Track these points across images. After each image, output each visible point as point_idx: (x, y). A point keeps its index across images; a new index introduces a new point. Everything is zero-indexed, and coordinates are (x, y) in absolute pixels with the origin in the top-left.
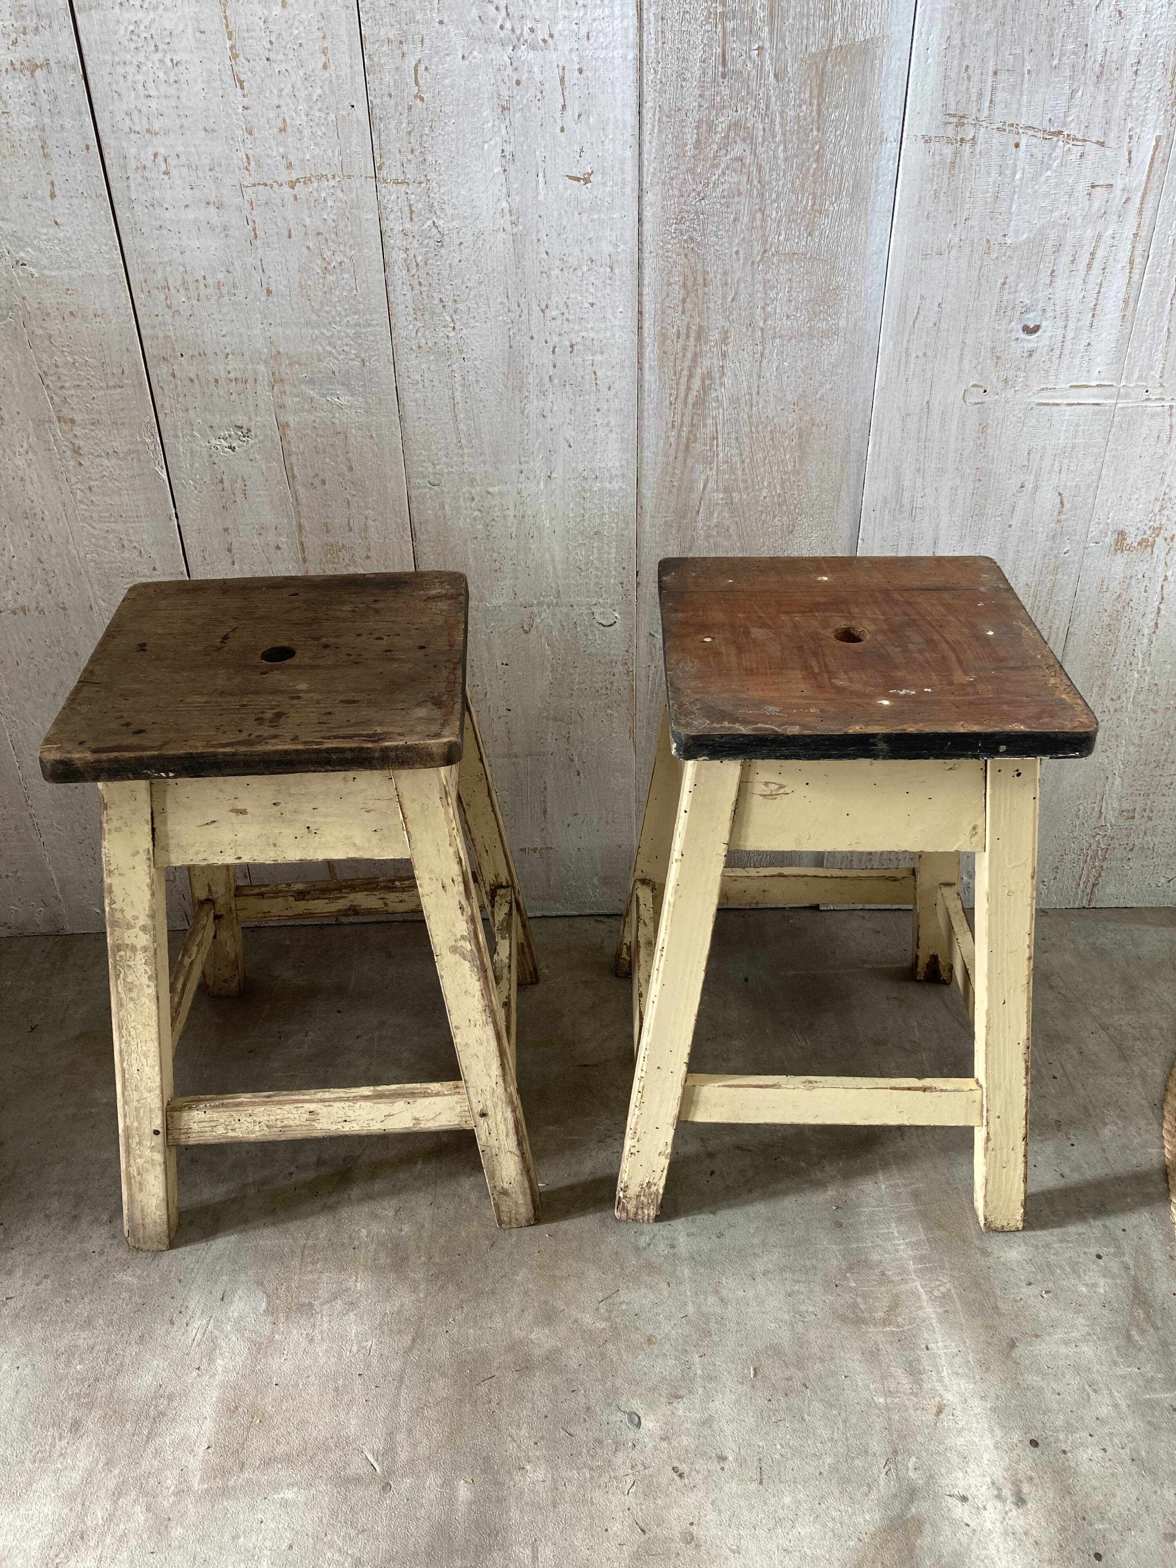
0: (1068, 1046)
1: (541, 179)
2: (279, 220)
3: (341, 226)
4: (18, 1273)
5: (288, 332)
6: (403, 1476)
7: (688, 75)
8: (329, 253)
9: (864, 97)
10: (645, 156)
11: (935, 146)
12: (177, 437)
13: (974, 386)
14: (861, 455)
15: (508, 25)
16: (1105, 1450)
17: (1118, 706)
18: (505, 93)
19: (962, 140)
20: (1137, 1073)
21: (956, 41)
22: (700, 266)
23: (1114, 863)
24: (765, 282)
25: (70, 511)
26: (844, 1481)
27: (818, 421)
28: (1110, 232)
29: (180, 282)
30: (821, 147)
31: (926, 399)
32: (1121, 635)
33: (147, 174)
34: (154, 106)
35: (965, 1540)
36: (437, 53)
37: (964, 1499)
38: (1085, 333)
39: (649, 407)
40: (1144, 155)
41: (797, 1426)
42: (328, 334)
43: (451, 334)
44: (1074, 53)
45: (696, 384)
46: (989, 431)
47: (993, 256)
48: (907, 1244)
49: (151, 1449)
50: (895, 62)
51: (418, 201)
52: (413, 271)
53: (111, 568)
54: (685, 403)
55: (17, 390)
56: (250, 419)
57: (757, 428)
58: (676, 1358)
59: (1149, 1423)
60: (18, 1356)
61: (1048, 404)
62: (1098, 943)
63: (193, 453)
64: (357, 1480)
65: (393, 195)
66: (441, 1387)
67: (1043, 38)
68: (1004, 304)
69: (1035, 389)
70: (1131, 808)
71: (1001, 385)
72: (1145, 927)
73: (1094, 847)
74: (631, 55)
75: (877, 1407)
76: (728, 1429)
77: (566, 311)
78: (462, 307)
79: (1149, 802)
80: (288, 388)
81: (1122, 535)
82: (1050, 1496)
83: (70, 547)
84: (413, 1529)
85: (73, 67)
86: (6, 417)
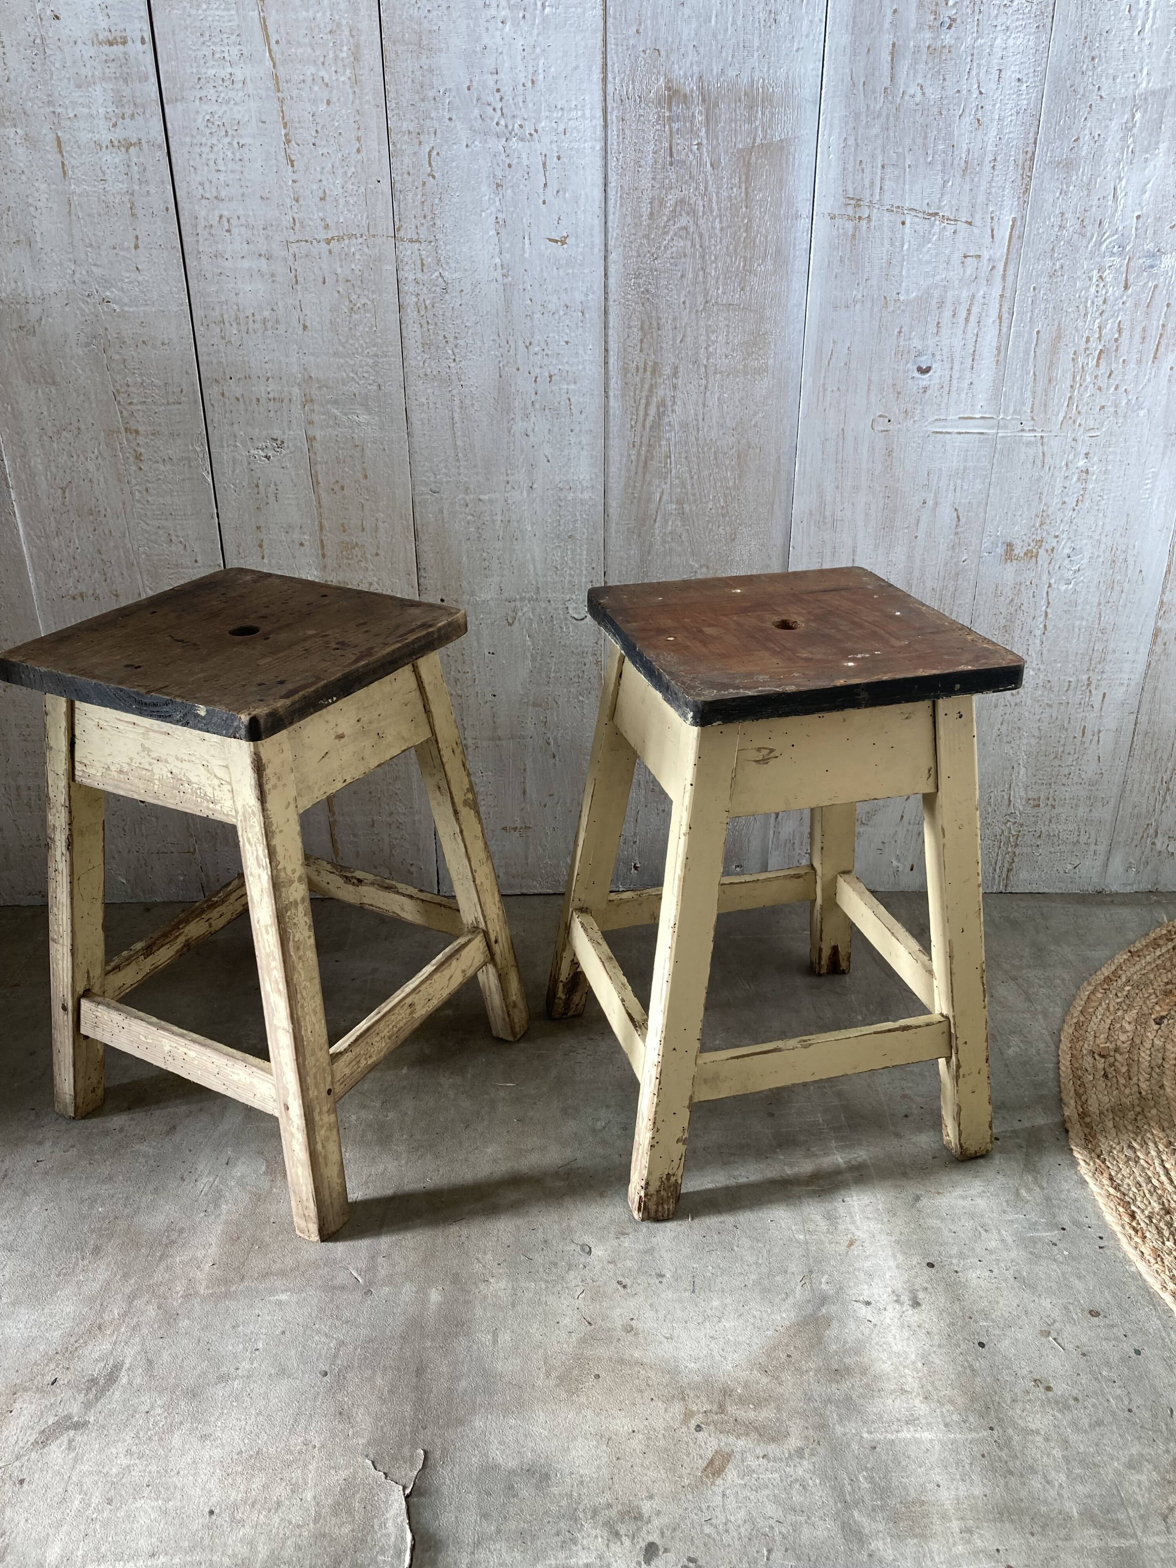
1: (527, 241)
2: (316, 270)
3: (366, 275)
4: (48, 1144)
5: (319, 360)
6: (382, 1286)
7: (643, 163)
8: (355, 297)
9: (781, 183)
10: (610, 224)
11: (838, 222)
12: (222, 447)
13: (880, 416)
14: (789, 473)
15: (502, 122)
16: (991, 1271)
17: (1018, 701)
18: (500, 174)
19: (860, 218)
20: (1040, 1010)
21: (851, 141)
22: (654, 314)
23: (1025, 850)
24: (708, 327)
25: (128, 509)
26: (765, 1291)
27: (753, 444)
28: (981, 293)
29: (233, 318)
30: (750, 221)
31: (841, 426)
32: (1015, 635)
33: (213, 231)
34: (222, 179)
35: (867, 1332)
36: (447, 142)
37: (868, 1303)
38: (968, 374)
39: (614, 429)
40: (1003, 233)
41: (727, 1254)
42: (352, 363)
43: (452, 365)
44: (944, 152)
45: (652, 411)
46: (894, 454)
47: (891, 309)
48: (829, 1128)
49: (163, 1265)
50: (803, 156)
51: (428, 256)
52: (423, 313)
53: (159, 560)
54: (644, 427)
55: (94, 405)
56: (284, 433)
57: (702, 448)
59: (1031, 1252)
60: (46, 1201)
61: (941, 433)
63: (234, 460)
64: (343, 1288)
65: (408, 251)
67: (919, 141)
68: (901, 349)
69: (930, 419)
70: (1036, 797)
71: (902, 416)
72: (1053, 905)
73: (1006, 833)
74: (599, 146)
75: (797, 1241)
76: (667, 1256)
77: (545, 347)
78: (461, 342)
79: (1052, 791)
80: (316, 407)
81: (1010, 546)
82: (942, 1301)
83: (127, 540)
84: (390, 1321)
85: (160, 146)
86: (83, 427)
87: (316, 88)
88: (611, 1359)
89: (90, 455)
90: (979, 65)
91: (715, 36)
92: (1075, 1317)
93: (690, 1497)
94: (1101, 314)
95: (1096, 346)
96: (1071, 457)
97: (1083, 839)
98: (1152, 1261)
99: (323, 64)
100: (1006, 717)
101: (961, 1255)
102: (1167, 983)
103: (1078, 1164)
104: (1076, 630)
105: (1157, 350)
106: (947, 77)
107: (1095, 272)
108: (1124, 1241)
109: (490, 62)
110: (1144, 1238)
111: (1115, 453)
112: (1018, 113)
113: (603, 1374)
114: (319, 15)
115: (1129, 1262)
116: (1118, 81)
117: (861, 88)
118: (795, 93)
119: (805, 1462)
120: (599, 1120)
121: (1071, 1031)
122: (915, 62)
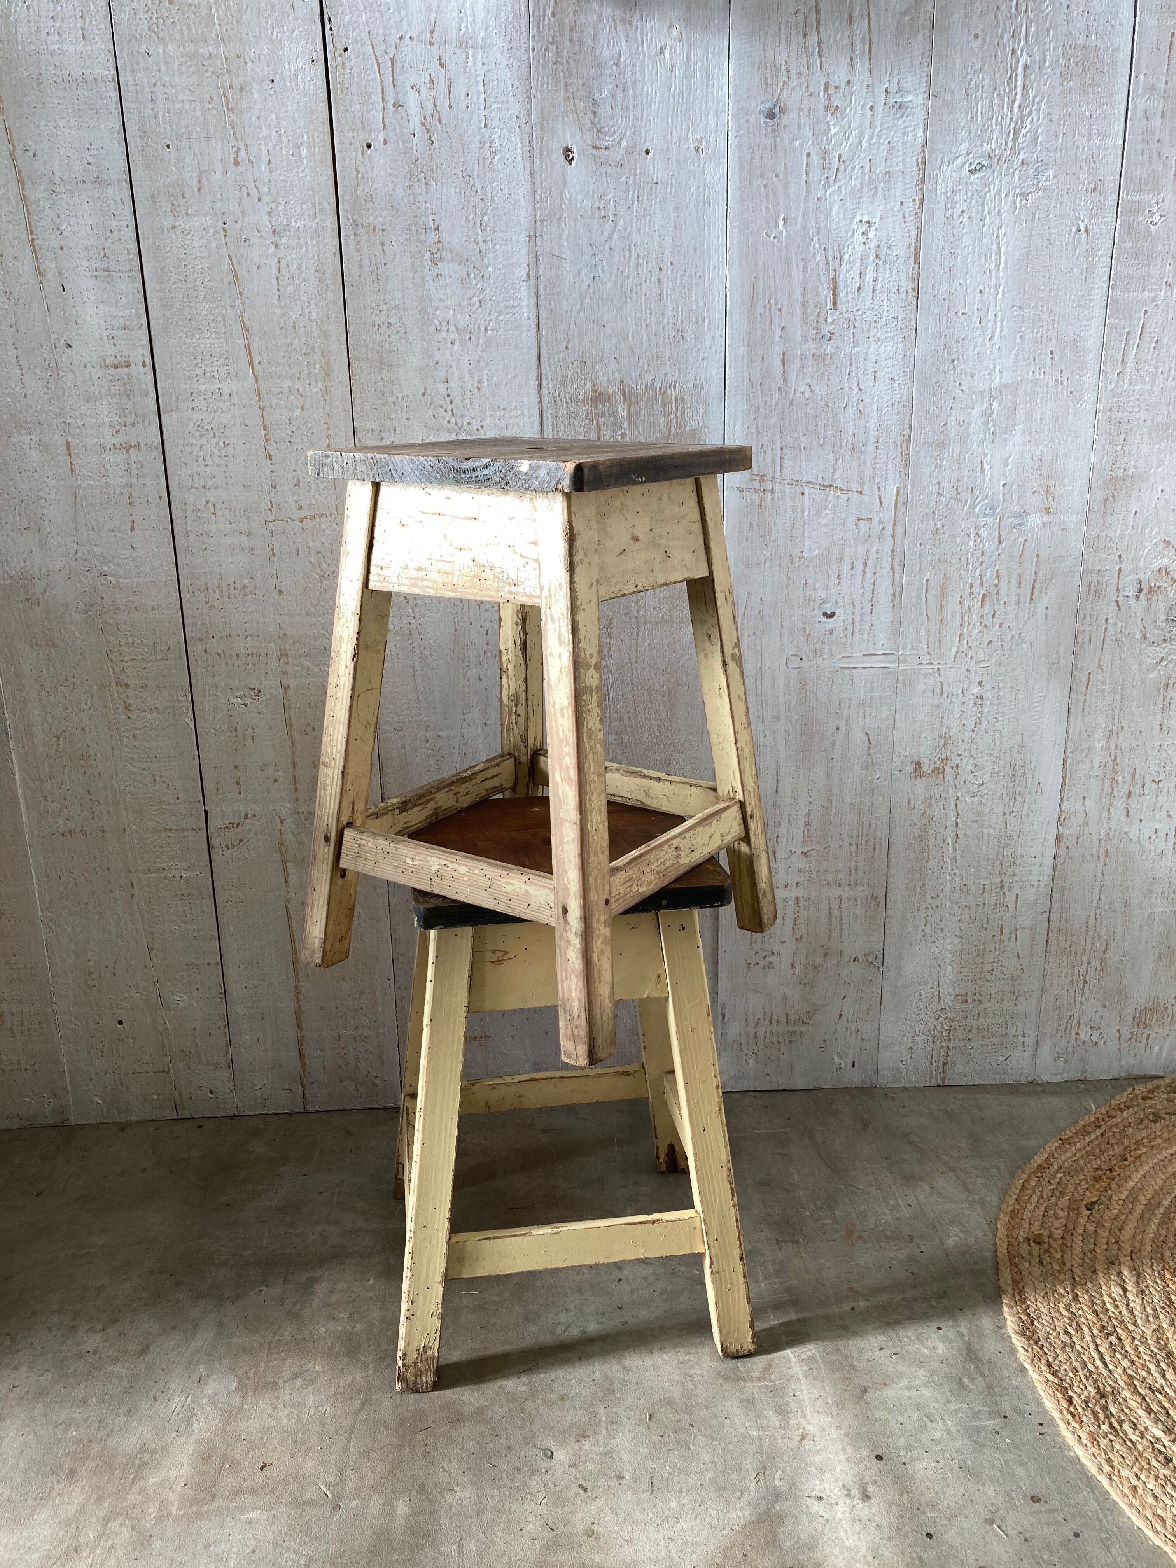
0: (922, 1183)
2: (291, 544)
4: (24, 1369)
5: (293, 620)
6: (350, 1500)
8: (326, 566)
11: (746, 494)
12: (204, 696)
13: (793, 655)
15: (453, 420)
16: (937, 1461)
17: (939, 904)
19: (765, 491)
20: (977, 1200)
21: (753, 429)
23: (958, 1044)
25: (117, 753)
26: (721, 1489)
27: (681, 682)
28: (875, 549)
29: (217, 585)
31: (760, 664)
32: (931, 844)
33: (200, 514)
34: (209, 471)
35: (819, 1528)
37: (820, 1498)
38: (868, 618)
40: (890, 499)
41: (684, 1453)
42: (323, 621)
43: (413, 621)
44: (833, 436)
46: (808, 688)
47: (796, 565)
49: (135, 1488)
53: (144, 799)
55: (89, 663)
56: (261, 683)
57: (637, 687)
58: (584, 1409)
59: (975, 1442)
60: (22, 1426)
61: (848, 668)
62: (949, 1109)
63: (215, 708)
64: (312, 1503)
66: (385, 1436)
67: (811, 428)
68: (808, 598)
69: (838, 657)
70: (963, 993)
71: (812, 654)
72: (988, 1096)
73: (939, 1028)
75: (751, 1438)
76: (626, 1457)
79: (977, 987)
80: (290, 660)
81: (918, 765)
82: (891, 1493)
83: (114, 781)
84: (358, 1534)
85: (156, 447)
86: (78, 682)
87: (292, 398)
88: (572, 1564)
89: (84, 706)
90: (857, 368)
91: (632, 350)
92: (1018, 1504)
94: (981, 564)
95: (979, 591)
96: (966, 686)
97: (1011, 1031)
98: (1089, 1445)
99: (299, 379)
100: (928, 919)
101: (909, 1447)
102: (1097, 1169)
103: (1017, 1351)
104: (986, 837)
105: (1033, 593)
106: (831, 378)
107: (972, 530)
108: (1062, 1426)
109: (442, 373)
110: (1081, 1422)
111: (1004, 680)
112: (893, 405)
114: (295, 341)
115: (1069, 1447)
116: (975, 377)
117: (759, 388)
118: (703, 392)
120: (559, 1324)
121: (1007, 1219)
122: (803, 366)
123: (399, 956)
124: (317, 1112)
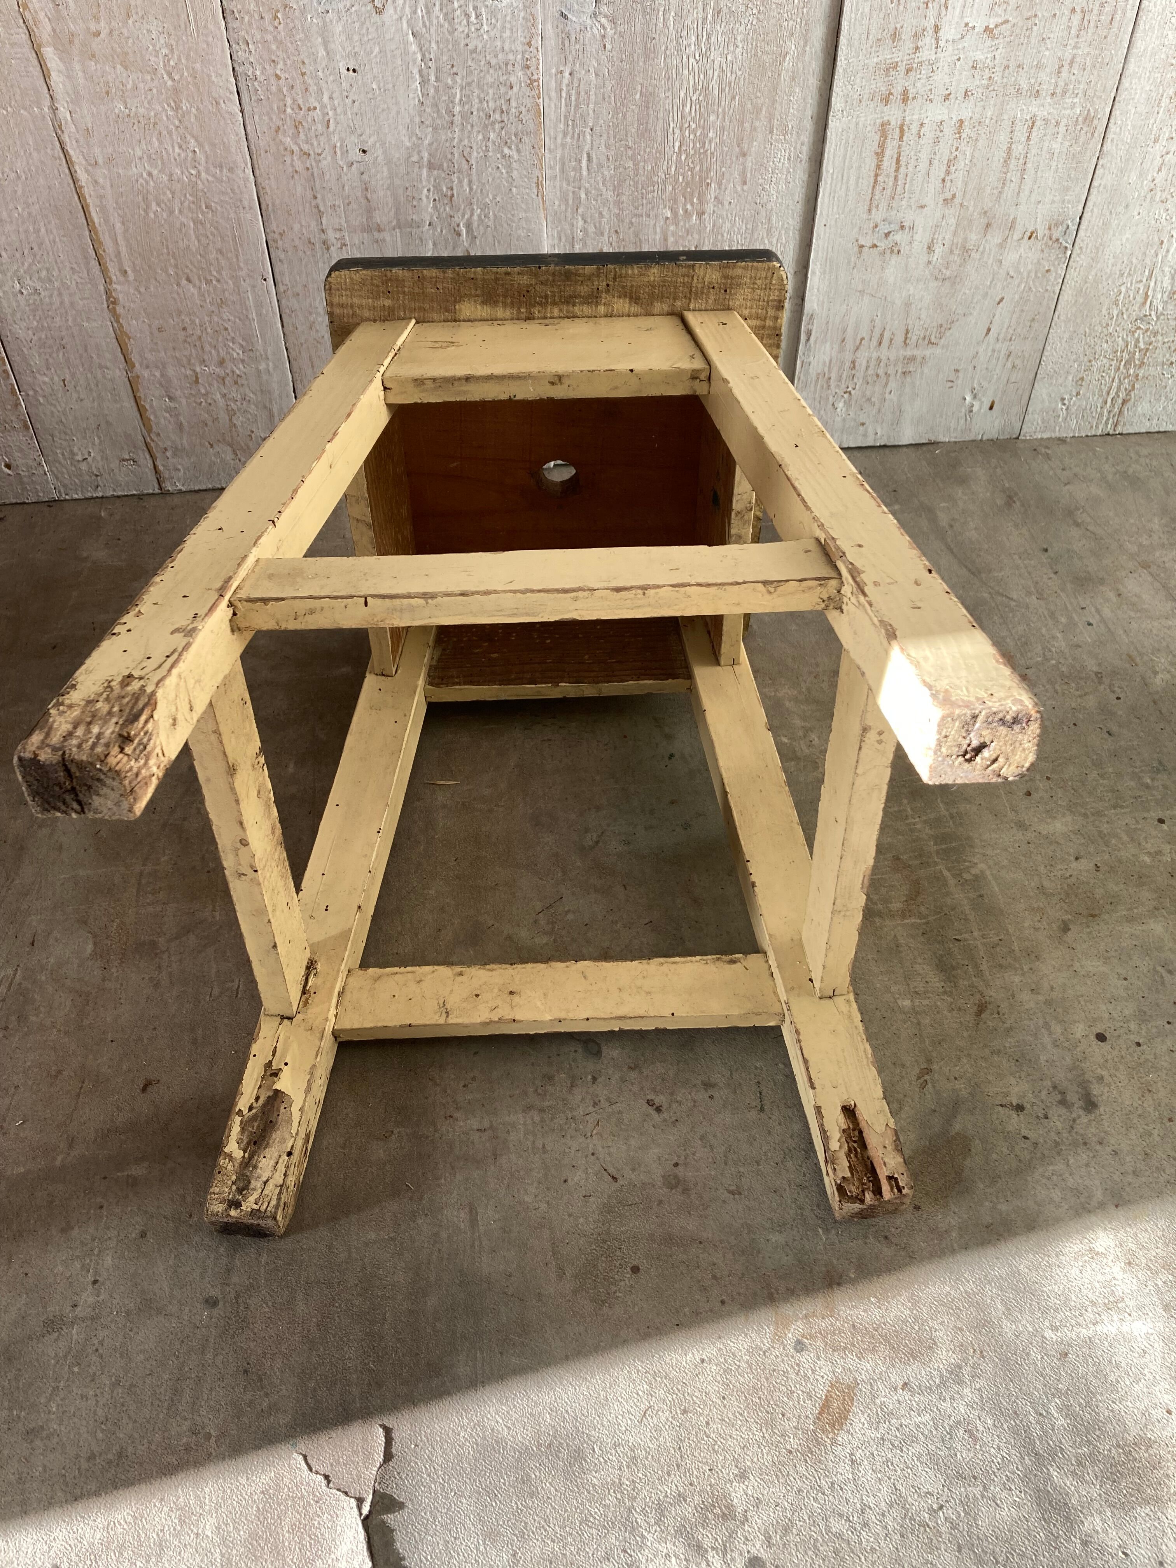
0: (1103, 588)
23: (1152, 371)
35: (1024, 1156)
37: (1020, 1108)
48: (925, 822)
62: (1130, 471)
73: (1131, 348)
82: (1127, 1096)
88: (652, 1236)
93: (802, 1469)
101: (1143, 1017)
113: (644, 1266)
119: (967, 1391)
120: (587, 830)
123: (277, 236)
124: (180, 492)
